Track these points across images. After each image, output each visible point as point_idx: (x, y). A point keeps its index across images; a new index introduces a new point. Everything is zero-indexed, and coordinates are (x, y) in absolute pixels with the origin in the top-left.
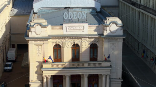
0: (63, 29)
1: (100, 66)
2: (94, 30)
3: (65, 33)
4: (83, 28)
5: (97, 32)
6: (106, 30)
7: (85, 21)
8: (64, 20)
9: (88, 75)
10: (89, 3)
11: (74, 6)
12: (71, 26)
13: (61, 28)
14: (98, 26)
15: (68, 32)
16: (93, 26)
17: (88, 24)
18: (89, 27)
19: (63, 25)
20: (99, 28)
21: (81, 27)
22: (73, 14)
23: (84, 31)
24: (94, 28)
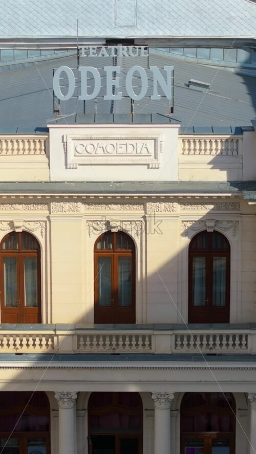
0: (47, 151)
1: (238, 350)
2: (211, 158)
3: (59, 174)
4: (152, 150)
5: (229, 171)
7: (167, 113)
8: (58, 107)
9: (172, 397)
10: (230, 18)
11: (153, 35)
12: (91, 139)
13: (41, 146)
14: (235, 141)
15: (75, 167)
16: (208, 141)
17: (179, 126)
18: (184, 146)
19: (50, 130)
20: (237, 150)
21: (140, 143)
22: (104, 75)
23: (158, 164)
24: (211, 150)
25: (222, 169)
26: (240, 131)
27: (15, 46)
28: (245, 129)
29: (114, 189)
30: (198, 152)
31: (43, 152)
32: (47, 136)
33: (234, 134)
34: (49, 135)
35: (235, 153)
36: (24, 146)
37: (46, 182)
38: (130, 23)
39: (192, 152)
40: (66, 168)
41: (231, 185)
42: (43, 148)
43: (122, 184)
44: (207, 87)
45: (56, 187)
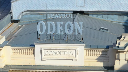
0: (34, 53)
2: (97, 57)
4: (74, 54)
6: (119, 60)
8: (39, 37)
12: (51, 49)
13: (32, 52)
14: (106, 51)
15: (45, 60)
16: (96, 51)
17: (85, 45)
18: (87, 53)
19: (35, 45)
20: (107, 54)
21: (70, 51)
22: (56, 25)
23: (76, 59)
24: (97, 54)
25: (101, 62)
26: (108, 47)
27: (39, 13)
28: (110, 46)
29: (59, 69)
30: (92, 55)
31: (33, 54)
32: (34, 48)
33: (106, 48)
34: (35, 48)
35: (106, 56)
36: (24, 51)
37: (34, 66)
38: (82, 5)
39: (90, 55)
40: (41, 60)
41: (104, 68)
42: (33, 52)
43: (63, 67)
44: (107, 30)
45: (37, 68)
